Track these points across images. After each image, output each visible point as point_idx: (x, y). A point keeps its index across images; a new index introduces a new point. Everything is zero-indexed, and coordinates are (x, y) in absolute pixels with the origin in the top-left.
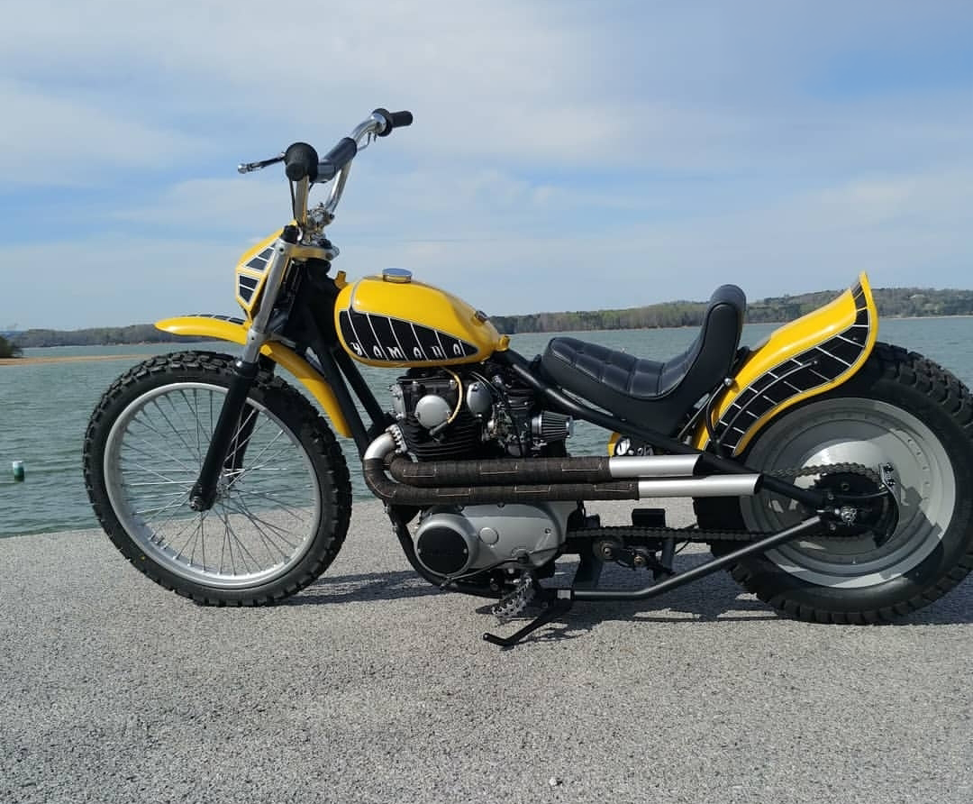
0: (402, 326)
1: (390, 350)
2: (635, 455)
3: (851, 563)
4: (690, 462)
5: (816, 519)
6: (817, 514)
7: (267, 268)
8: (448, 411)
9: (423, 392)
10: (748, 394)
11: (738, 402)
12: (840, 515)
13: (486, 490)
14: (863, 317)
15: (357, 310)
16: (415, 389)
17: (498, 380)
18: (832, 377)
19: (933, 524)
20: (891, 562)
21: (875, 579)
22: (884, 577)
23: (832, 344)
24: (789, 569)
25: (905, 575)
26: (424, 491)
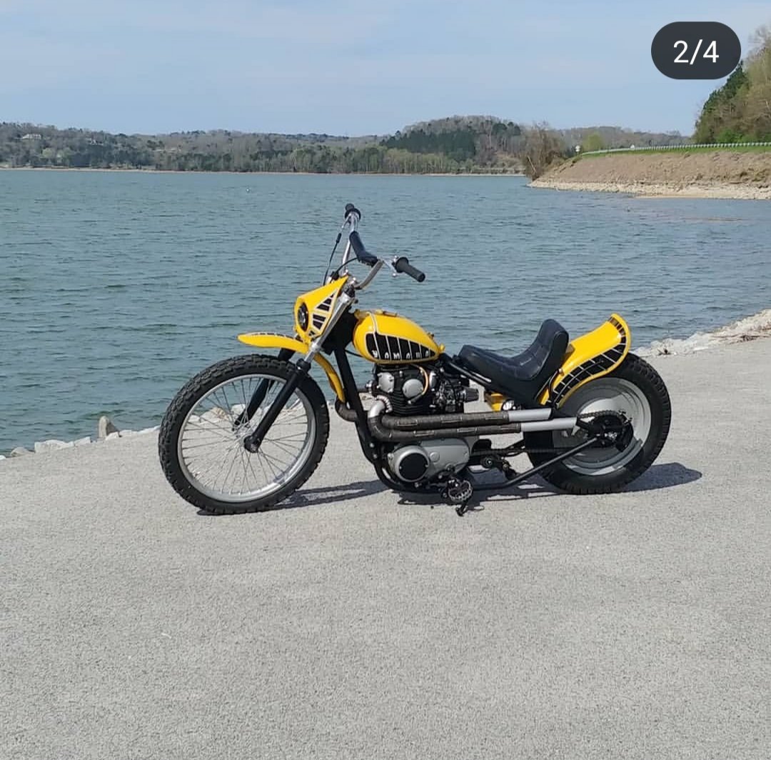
0: (404, 342)
1: (395, 355)
2: (516, 409)
3: (596, 462)
4: (548, 412)
5: (595, 439)
6: (595, 437)
7: (331, 309)
8: (422, 388)
9: (405, 378)
10: (568, 378)
11: (563, 381)
12: (608, 437)
13: (442, 431)
14: (624, 340)
15: (379, 333)
16: (401, 376)
17: (442, 370)
18: (606, 368)
19: (638, 439)
20: (618, 459)
21: (610, 469)
22: (614, 468)
23: (610, 353)
24: (571, 467)
25: (624, 466)
26: (406, 434)
